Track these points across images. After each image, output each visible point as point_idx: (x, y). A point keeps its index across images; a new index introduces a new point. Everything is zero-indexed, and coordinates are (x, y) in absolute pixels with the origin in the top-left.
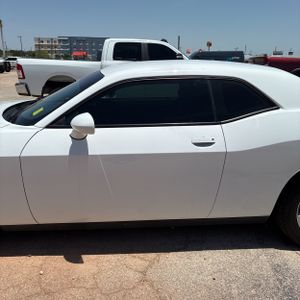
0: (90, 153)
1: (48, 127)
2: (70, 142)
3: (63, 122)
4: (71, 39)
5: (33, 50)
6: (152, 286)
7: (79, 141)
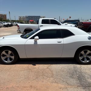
0: (38, 44)
1: (30, 39)
2: (34, 42)
3: (33, 38)
4: (29, 17)
5: (18, 20)
6: (49, 69)
7: (36, 42)
